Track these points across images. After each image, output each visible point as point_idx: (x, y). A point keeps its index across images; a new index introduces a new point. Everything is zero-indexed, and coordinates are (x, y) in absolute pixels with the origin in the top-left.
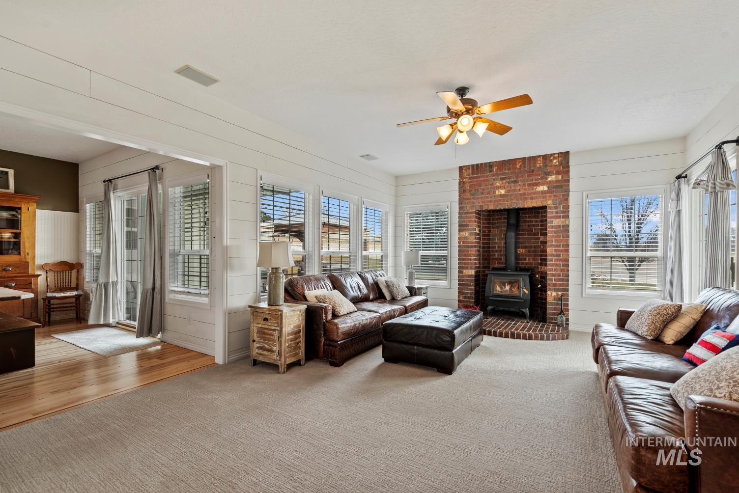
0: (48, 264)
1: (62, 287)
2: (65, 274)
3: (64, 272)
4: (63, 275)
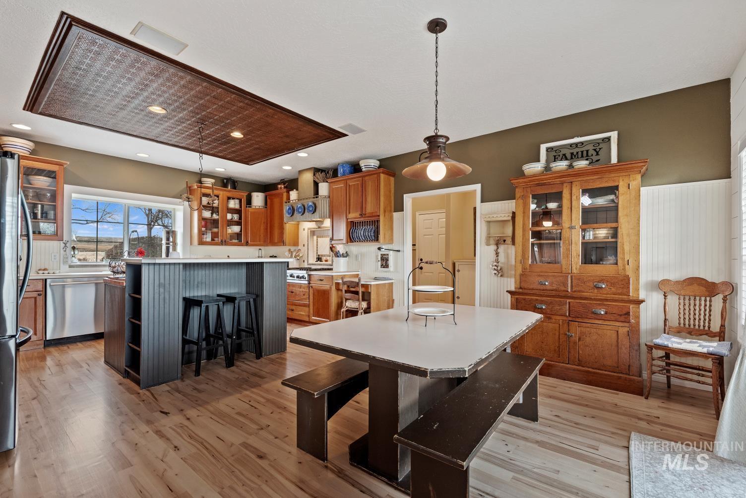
0: (668, 280)
1: (692, 326)
2: (697, 302)
3: (698, 298)
4: (695, 305)
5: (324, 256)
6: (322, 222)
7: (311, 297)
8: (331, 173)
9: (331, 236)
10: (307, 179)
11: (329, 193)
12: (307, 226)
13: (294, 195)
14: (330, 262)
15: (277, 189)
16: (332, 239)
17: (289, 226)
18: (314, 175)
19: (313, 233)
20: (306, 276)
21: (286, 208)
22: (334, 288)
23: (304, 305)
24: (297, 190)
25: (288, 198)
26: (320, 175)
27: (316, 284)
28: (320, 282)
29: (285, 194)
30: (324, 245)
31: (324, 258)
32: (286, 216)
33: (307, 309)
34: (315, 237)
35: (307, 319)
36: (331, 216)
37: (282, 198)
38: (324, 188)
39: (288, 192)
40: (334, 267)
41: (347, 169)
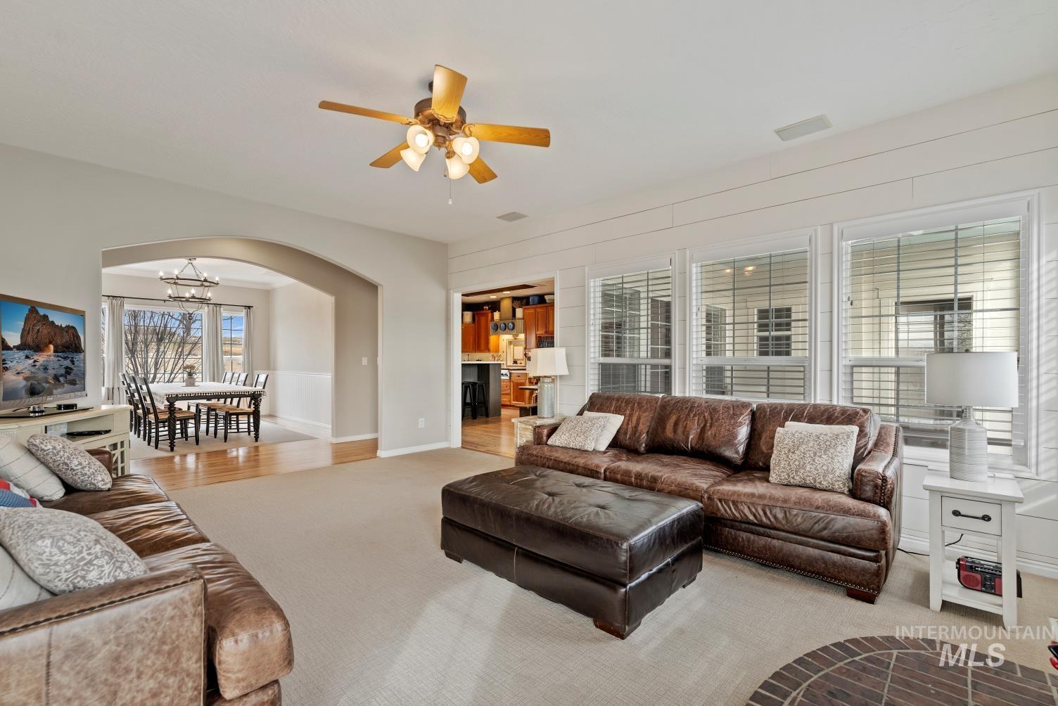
5: (519, 360)
6: (518, 336)
7: (512, 388)
8: (525, 301)
9: (524, 346)
10: (506, 305)
11: (524, 316)
12: (505, 338)
13: (497, 315)
14: (523, 365)
15: (483, 309)
16: (525, 348)
17: (493, 338)
18: (513, 302)
19: (510, 343)
20: (508, 374)
21: (491, 325)
22: (527, 381)
23: (507, 394)
24: (499, 311)
25: (493, 318)
26: (517, 303)
27: (514, 378)
28: (518, 378)
29: (490, 314)
30: (519, 352)
31: (519, 362)
32: (491, 331)
33: (508, 397)
34: (512, 346)
35: (508, 403)
36: (525, 331)
37: (487, 316)
38: (519, 312)
39: (492, 313)
40: (527, 367)
41: (536, 299)
